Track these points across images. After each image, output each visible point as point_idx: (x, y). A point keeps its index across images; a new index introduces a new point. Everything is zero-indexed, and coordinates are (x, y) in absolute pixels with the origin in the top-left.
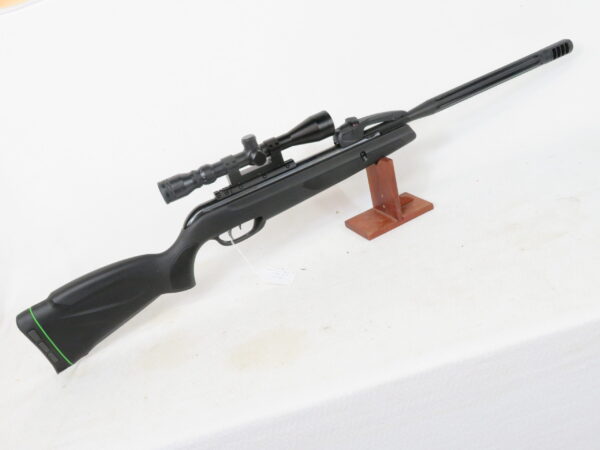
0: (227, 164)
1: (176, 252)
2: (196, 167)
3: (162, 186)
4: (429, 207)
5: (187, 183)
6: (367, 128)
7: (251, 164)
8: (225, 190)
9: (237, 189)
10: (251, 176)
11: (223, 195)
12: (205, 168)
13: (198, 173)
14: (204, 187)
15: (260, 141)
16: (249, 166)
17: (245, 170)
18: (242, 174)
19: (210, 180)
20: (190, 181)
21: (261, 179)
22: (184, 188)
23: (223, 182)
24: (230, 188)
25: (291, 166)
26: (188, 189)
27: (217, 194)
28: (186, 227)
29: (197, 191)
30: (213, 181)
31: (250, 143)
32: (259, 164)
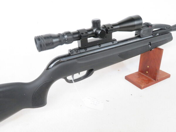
0: (83, 34)
1: (38, 83)
2: (62, 32)
3: (38, 39)
4: (168, 76)
5: (54, 40)
6: (154, 30)
7: (94, 37)
8: (76, 50)
9: (83, 50)
10: (93, 44)
11: (75, 53)
12: (68, 34)
13: (63, 35)
14: (65, 45)
15: (102, 24)
16: (92, 38)
17: (90, 39)
18: (88, 42)
19: (69, 41)
20: (57, 40)
21: (98, 47)
22: (53, 43)
23: (75, 45)
24: (80, 48)
25: (115, 42)
26: (55, 45)
27: (71, 51)
28: (48, 68)
29: (59, 47)
30: (71, 43)
31: (96, 23)
32: (101, 37)
